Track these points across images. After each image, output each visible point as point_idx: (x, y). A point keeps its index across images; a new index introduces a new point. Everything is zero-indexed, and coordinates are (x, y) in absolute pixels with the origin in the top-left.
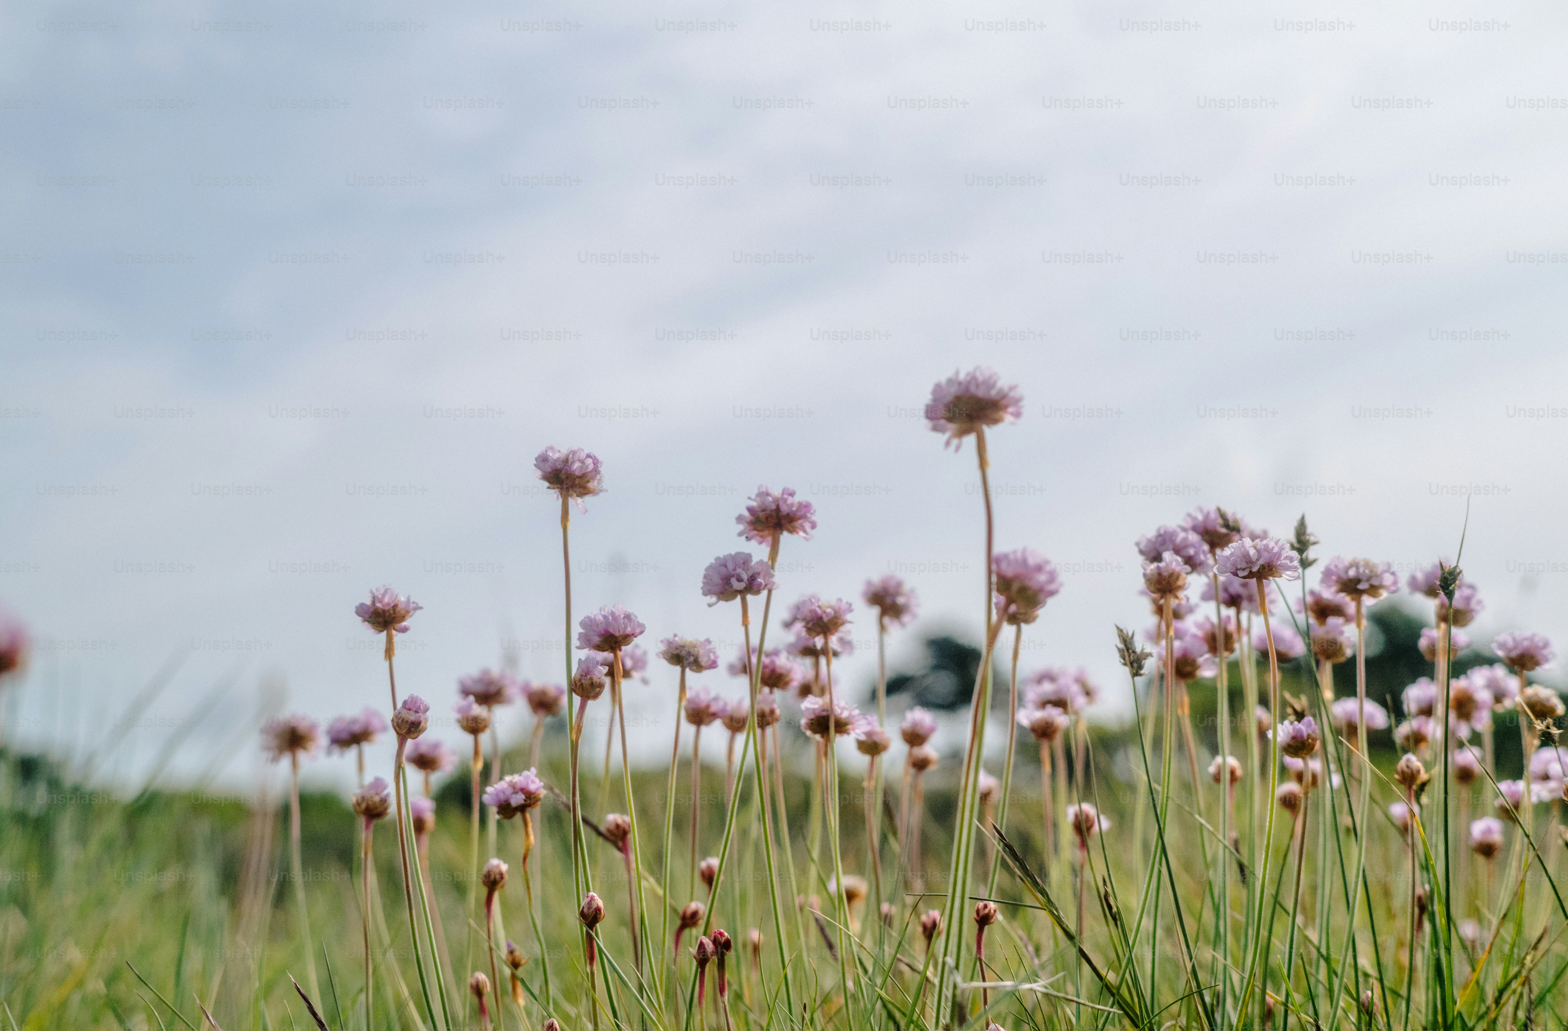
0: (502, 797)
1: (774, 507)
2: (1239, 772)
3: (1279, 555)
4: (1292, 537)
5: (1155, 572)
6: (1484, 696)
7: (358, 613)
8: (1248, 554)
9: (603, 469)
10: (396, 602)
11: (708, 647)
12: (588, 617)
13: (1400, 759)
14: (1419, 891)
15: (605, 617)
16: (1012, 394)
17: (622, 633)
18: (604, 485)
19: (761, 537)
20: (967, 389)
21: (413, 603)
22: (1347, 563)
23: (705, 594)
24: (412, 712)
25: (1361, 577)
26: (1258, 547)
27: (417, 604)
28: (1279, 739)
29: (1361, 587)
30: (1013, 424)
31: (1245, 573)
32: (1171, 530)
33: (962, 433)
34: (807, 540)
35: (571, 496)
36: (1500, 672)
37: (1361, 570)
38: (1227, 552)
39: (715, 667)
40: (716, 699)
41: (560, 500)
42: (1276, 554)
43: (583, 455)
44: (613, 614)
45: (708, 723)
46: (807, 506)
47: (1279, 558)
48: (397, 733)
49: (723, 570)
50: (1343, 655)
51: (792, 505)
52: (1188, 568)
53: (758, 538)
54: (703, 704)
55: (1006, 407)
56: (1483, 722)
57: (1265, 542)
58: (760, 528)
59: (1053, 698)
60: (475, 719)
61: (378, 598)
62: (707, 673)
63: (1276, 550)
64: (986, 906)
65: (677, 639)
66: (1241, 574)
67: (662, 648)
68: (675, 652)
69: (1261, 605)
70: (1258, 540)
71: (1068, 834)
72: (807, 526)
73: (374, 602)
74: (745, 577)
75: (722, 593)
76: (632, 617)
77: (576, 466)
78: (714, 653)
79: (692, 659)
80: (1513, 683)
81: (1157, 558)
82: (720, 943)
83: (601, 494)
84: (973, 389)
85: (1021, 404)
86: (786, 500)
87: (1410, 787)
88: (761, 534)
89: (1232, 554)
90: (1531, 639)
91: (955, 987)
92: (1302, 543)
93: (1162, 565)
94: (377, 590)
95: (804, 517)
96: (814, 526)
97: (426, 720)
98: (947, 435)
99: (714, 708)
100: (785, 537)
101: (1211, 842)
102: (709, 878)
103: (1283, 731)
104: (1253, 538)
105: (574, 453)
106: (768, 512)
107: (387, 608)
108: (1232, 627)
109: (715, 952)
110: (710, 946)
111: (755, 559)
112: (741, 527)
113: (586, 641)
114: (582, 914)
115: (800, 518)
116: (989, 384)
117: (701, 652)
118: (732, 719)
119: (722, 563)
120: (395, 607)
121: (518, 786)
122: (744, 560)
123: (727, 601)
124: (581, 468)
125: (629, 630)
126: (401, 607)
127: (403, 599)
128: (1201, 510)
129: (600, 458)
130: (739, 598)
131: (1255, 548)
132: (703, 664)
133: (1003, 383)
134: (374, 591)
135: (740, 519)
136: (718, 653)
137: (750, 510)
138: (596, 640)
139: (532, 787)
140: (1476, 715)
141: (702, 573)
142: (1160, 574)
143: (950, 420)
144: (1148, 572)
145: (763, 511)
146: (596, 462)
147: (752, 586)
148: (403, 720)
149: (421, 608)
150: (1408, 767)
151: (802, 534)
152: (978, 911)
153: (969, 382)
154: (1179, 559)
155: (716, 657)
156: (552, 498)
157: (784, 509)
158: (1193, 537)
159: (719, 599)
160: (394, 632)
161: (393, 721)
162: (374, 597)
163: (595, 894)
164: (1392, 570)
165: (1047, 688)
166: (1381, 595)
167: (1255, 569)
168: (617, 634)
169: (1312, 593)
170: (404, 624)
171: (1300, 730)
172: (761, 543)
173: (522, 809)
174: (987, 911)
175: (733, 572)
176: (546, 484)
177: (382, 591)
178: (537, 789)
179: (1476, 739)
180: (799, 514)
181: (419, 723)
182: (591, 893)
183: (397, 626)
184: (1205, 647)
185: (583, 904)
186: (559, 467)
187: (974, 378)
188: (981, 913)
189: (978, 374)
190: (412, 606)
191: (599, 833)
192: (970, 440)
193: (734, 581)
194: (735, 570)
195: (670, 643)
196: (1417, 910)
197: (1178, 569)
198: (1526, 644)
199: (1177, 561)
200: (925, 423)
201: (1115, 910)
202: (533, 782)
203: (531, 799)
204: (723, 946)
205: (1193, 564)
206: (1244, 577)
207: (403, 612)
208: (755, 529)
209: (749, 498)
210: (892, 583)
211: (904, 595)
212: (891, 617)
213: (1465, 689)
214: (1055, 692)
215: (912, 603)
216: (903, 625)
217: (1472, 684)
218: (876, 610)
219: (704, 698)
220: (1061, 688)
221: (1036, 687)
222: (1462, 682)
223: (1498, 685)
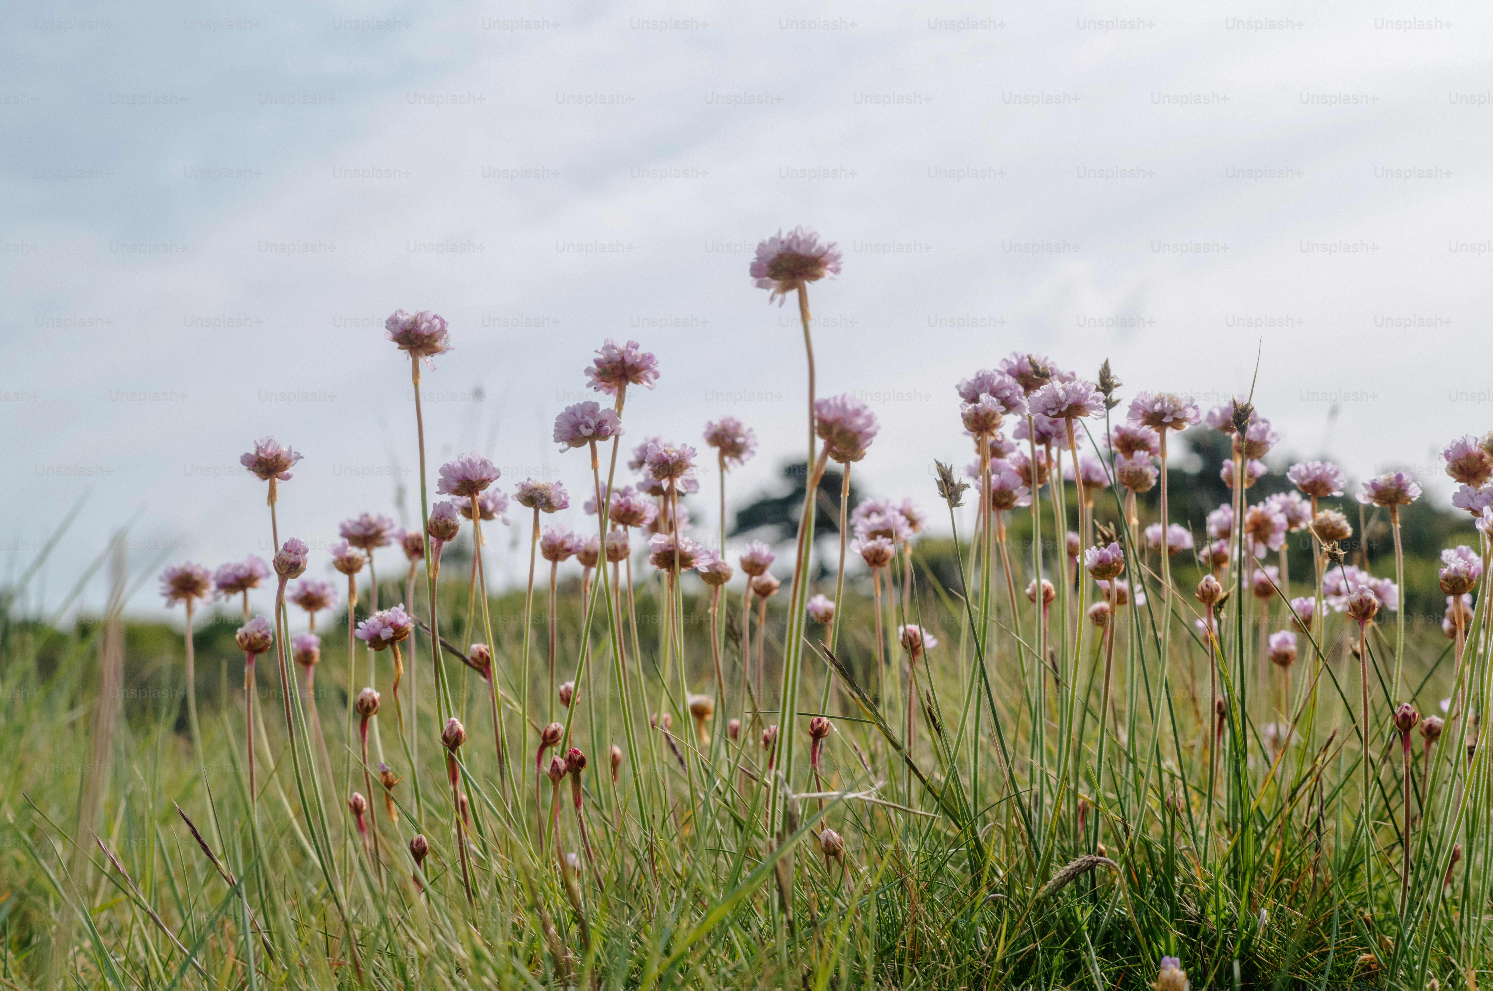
0: (373, 631)
1: (619, 359)
2: (1053, 593)
3: (1086, 395)
4: (1096, 379)
5: (973, 412)
6: (1280, 520)
7: (243, 462)
8: (1057, 394)
9: (449, 329)
10: (278, 452)
11: (559, 489)
12: (448, 465)
13: (1201, 579)
14: (1219, 698)
15: (462, 464)
16: (831, 252)
17: (478, 478)
18: (451, 344)
19: (609, 387)
20: (789, 248)
21: (295, 452)
22: (1153, 399)
23: (557, 441)
24: (291, 554)
25: (1165, 411)
26: (1067, 389)
27: (299, 454)
28: (1086, 563)
29: (1165, 420)
30: (832, 279)
31: (1055, 413)
32: (989, 373)
33: (786, 288)
34: (651, 389)
35: (420, 355)
36: (1295, 497)
37: (1166, 405)
38: (1038, 393)
39: (566, 507)
40: (571, 536)
41: (411, 359)
42: (1083, 395)
43: (430, 316)
44: (470, 461)
45: (565, 558)
46: (650, 357)
47: (1086, 399)
48: (278, 573)
49: (573, 419)
50: (1149, 484)
51: (636, 356)
52: (1003, 409)
53: (606, 389)
54: (558, 541)
55: (825, 264)
56: (1279, 543)
57: (1073, 384)
58: (606, 379)
59: (881, 528)
60: (350, 560)
61: (261, 447)
62: (559, 513)
63: (1083, 391)
64: (819, 721)
65: (530, 482)
66: (1051, 413)
67: (517, 491)
68: (529, 495)
69: (1069, 441)
70: (1067, 383)
71: (897, 652)
72: (650, 376)
73: (257, 453)
74: (593, 424)
75: (572, 440)
76: (488, 463)
77: (424, 326)
78: (565, 495)
79: (544, 500)
80: (1306, 507)
81: (975, 399)
82: (575, 761)
83: (448, 352)
84: (794, 247)
85: (840, 261)
86: (630, 352)
87: (1209, 605)
88: (608, 384)
89: (1043, 396)
90: (1323, 466)
91: (786, 798)
92: (1106, 384)
93: (979, 405)
94: (261, 441)
95: (647, 368)
96: (657, 376)
97: (305, 561)
98: (772, 290)
99: (568, 545)
100: (630, 387)
101: (1027, 657)
102: (566, 699)
103: (1090, 556)
104: (1063, 379)
105: (422, 314)
106: (614, 364)
107: (270, 458)
108: (1043, 461)
109: (569, 769)
110: (562, 764)
111: (602, 407)
112: (590, 379)
113: (445, 487)
114: (445, 738)
115: (643, 369)
116: (810, 242)
117: (553, 493)
118: (587, 553)
119: (572, 412)
120: (277, 456)
121: (387, 622)
122: (592, 409)
123: (577, 447)
124: (429, 327)
125: (485, 476)
126: (282, 456)
127: (285, 449)
128: (1016, 355)
129: (446, 319)
130: (588, 444)
131: (1064, 389)
132: (555, 504)
133: (822, 241)
134: (258, 442)
135: (588, 371)
136: (569, 495)
137: (597, 362)
138: (455, 485)
139: (401, 622)
140: (1273, 537)
141: (554, 421)
142: (977, 414)
143: (774, 276)
144: (966, 412)
145: (609, 363)
146: (442, 322)
147: (599, 432)
148: (283, 562)
149: (302, 457)
150: (1207, 586)
151: (645, 383)
152: (812, 725)
153: (791, 241)
154: (995, 399)
155: (568, 498)
156: (403, 357)
157: (629, 360)
158: (1009, 380)
159: (570, 445)
160: (277, 480)
161: (274, 561)
162: (258, 448)
163: (456, 720)
164: (1194, 404)
165: (875, 520)
166: (1184, 427)
167: (1063, 409)
168: (474, 480)
169: (1118, 429)
170: (286, 472)
171: (1106, 555)
172: (608, 394)
173: (392, 641)
174: (820, 725)
175: (581, 420)
176: (397, 345)
177: (266, 442)
178: (405, 623)
179: (1272, 557)
180: (643, 365)
181: (299, 564)
182: (453, 719)
183: (280, 474)
184: (1020, 480)
185: (445, 728)
186: (408, 328)
187: (796, 237)
188: (815, 728)
189: (799, 234)
190: (293, 455)
191: (466, 662)
192: (793, 295)
193: (582, 428)
194: (583, 417)
195: (523, 486)
196: (1217, 716)
197: (994, 409)
198: (1317, 472)
199: (992, 401)
200: (751, 280)
201: (938, 721)
202: (401, 617)
203: (399, 632)
204: (576, 764)
205: (1008, 405)
206: (1053, 417)
207: (285, 461)
208: (602, 380)
209: (596, 351)
210: (732, 424)
211: (742, 436)
212: (731, 456)
213: (1263, 514)
214: (882, 524)
215: (750, 442)
216: (742, 463)
217: (1269, 509)
218: (716, 450)
219: (559, 535)
220: (887, 521)
221: (865, 520)
222: (1260, 508)
223: (1293, 510)
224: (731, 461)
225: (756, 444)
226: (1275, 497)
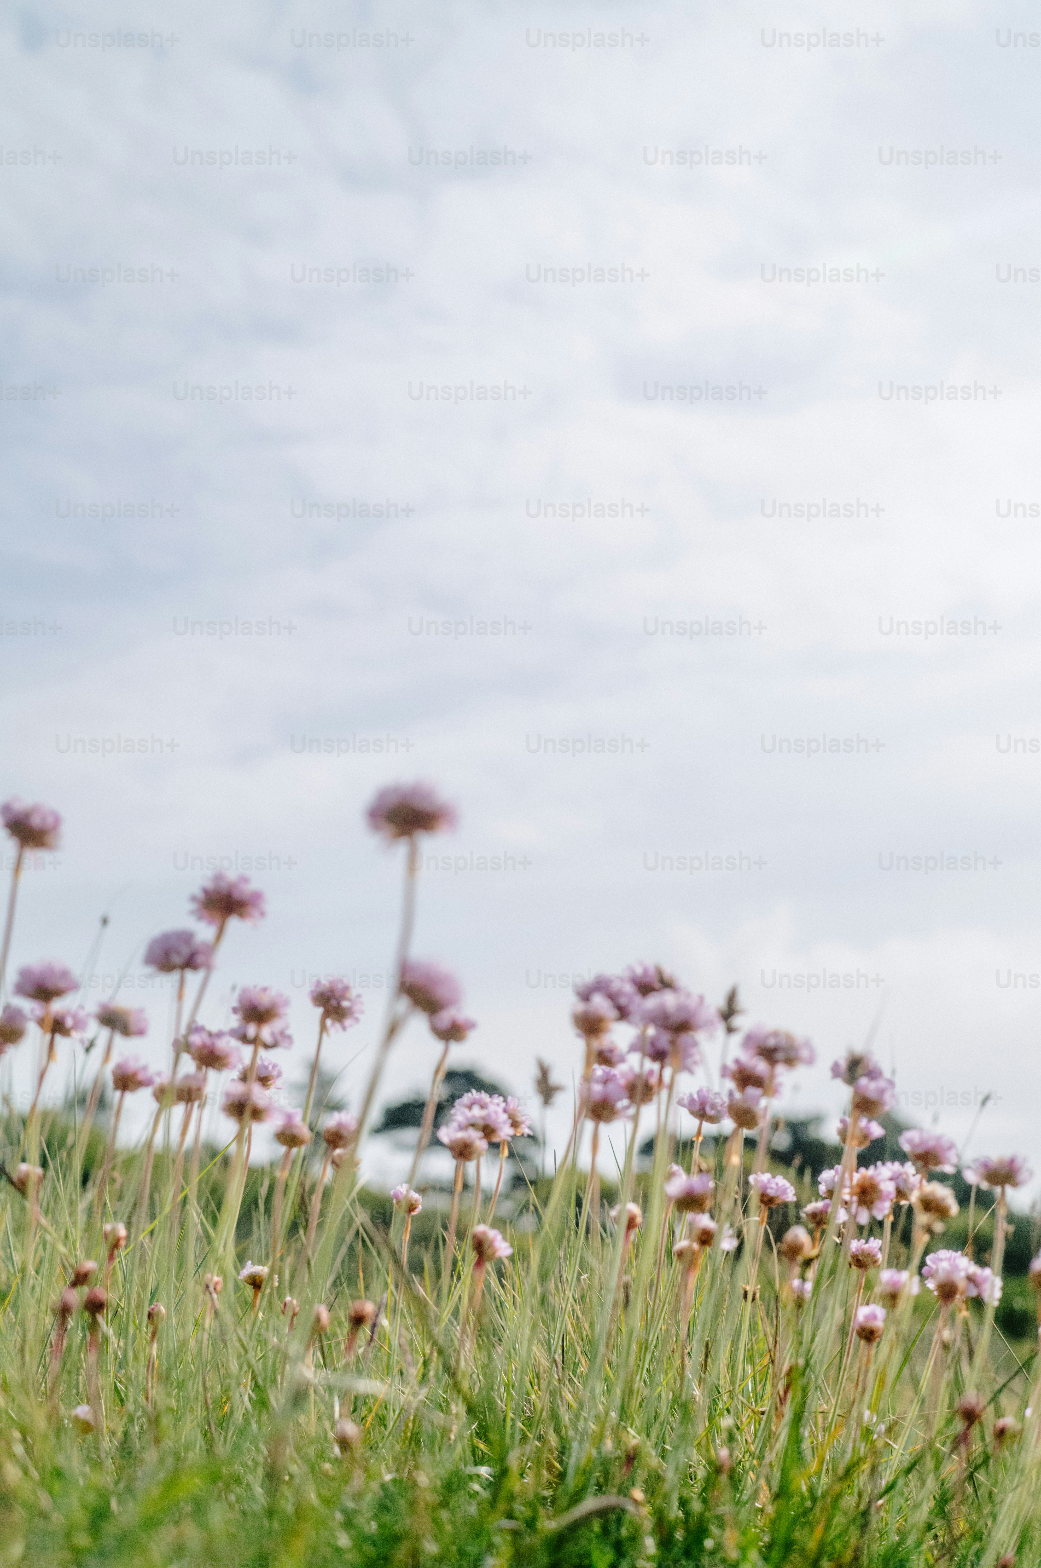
1: (229, 892)
2: (639, 1220)
5: (584, 1011)
6: (888, 1187)
8: (669, 1009)
11: (140, 1016)
15: (43, 970)
17: (57, 988)
19: (210, 918)
22: (768, 1031)
23: (146, 964)
25: (779, 1046)
29: (778, 1056)
32: (609, 978)
33: (397, 835)
35: (28, 847)
36: (909, 1168)
37: (781, 1041)
40: (145, 1068)
43: (47, 810)
44: (50, 965)
45: (133, 1090)
46: (261, 897)
49: (166, 945)
50: (757, 1125)
51: (247, 893)
52: (617, 1016)
53: (207, 919)
54: (129, 1071)
55: (442, 820)
56: (884, 1212)
58: (210, 910)
59: (480, 1122)
65: (110, 1004)
67: (97, 1009)
68: (107, 1015)
74: (185, 952)
75: (162, 965)
77: (38, 820)
79: (121, 1023)
80: (917, 1179)
81: (587, 999)
86: (242, 887)
87: (796, 1260)
88: (210, 914)
90: (939, 1138)
92: (729, 1013)
93: (591, 1006)
95: (254, 905)
99: (142, 1077)
100: (234, 923)
105: (39, 807)
106: (221, 894)
108: (653, 1081)
111: (200, 938)
112: (194, 906)
113: (21, 988)
115: (250, 906)
116: (429, 797)
117: (132, 1017)
119: (166, 937)
122: (186, 937)
123: (165, 973)
124: (42, 823)
125: (63, 985)
128: (642, 964)
130: (177, 972)
132: (132, 1029)
135: (193, 899)
136: (149, 1022)
137: (205, 890)
138: (30, 988)
140: (878, 1204)
142: (588, 1015)
145: (216, 893)
147: (190, 963)
153: (411, 793)
154: (610, 1005)
157: (239, 895)
158: (628, 987)
159: (159, 970)
167: (673, 1023)
168: (51, 986)
171: (696, 1185)
174: (363, 1311)
175: (173, 947)
180: (251, 901)
186: (20, 818)
189: (419, 785)
191: (10, 1181)
193: (173, 955)
194: (176, 945)
197: (606, 1014)
198: (931, 1143)
199: (606, 1006)
205: (623, 1013)
208: (206, 910)
209: (206, 880)
210: (340, 986)
211: (349, 1000)
212: (334, 1020)
213: (871, 1178)
214: (483, 1118)
215: (356, 1008)
216: (344, 1028)
217: (879, 1174)
218: (320, 1010)
219: (132, 1066)
220: (489, 1115)
221: (467, 1111)
222: (871, 1171)
223: (906, 1181)
224: (333, 1024)
225: (362, 1012)
226: (889, 1164)
